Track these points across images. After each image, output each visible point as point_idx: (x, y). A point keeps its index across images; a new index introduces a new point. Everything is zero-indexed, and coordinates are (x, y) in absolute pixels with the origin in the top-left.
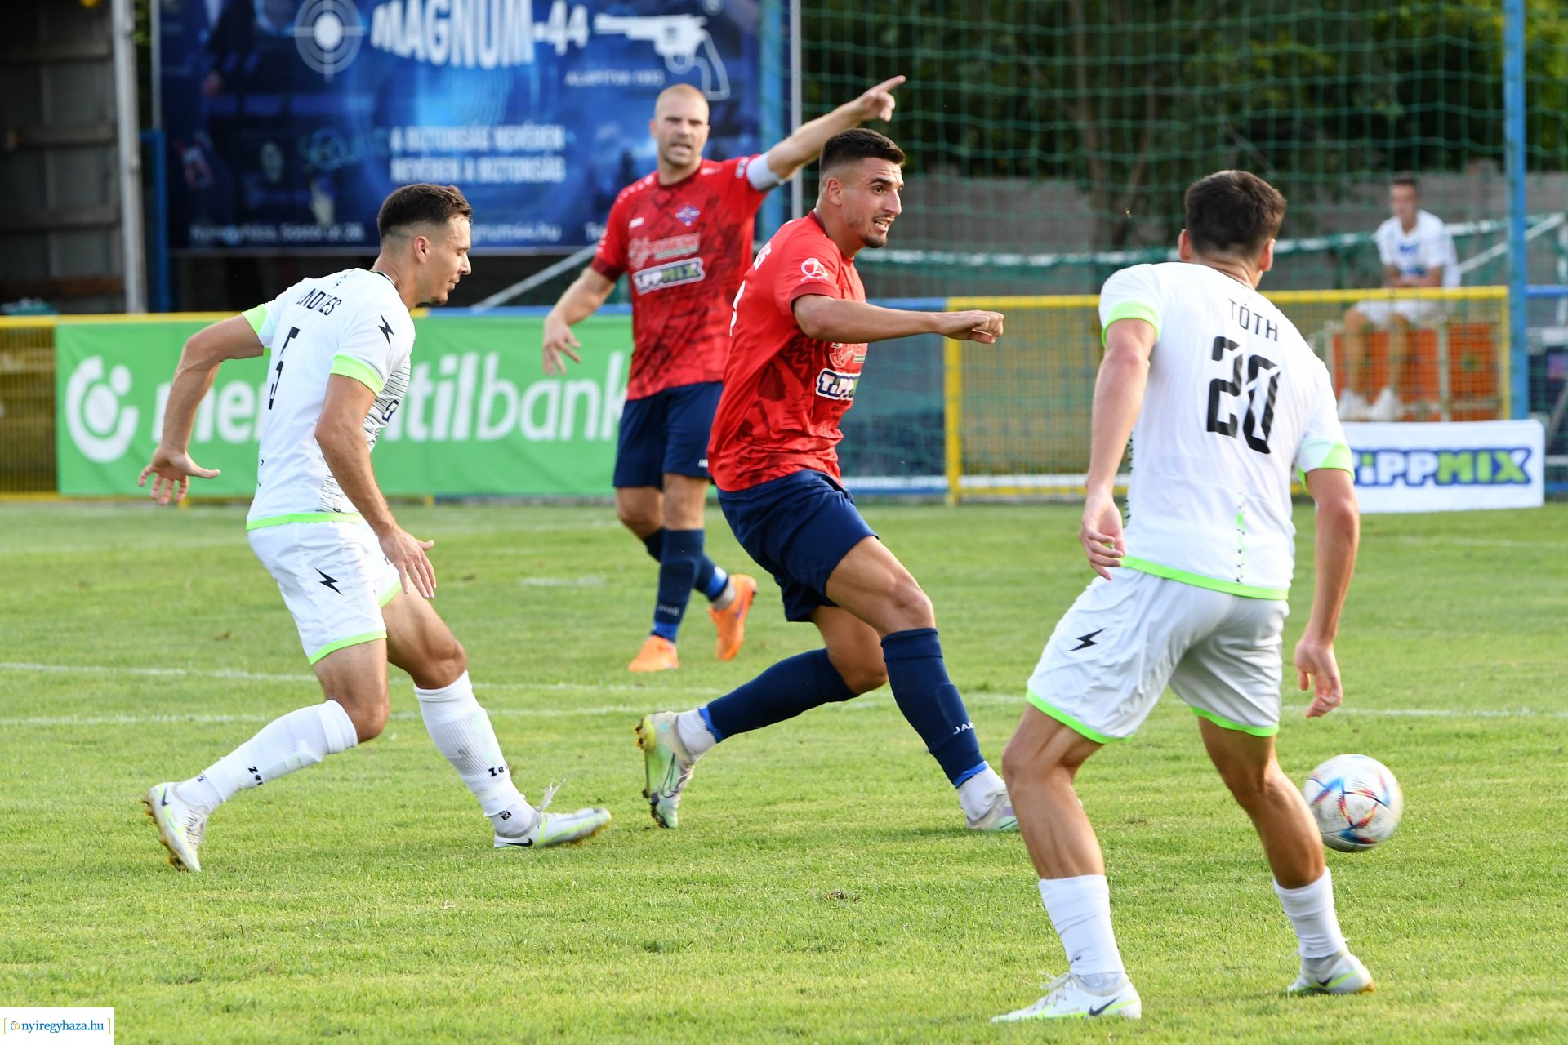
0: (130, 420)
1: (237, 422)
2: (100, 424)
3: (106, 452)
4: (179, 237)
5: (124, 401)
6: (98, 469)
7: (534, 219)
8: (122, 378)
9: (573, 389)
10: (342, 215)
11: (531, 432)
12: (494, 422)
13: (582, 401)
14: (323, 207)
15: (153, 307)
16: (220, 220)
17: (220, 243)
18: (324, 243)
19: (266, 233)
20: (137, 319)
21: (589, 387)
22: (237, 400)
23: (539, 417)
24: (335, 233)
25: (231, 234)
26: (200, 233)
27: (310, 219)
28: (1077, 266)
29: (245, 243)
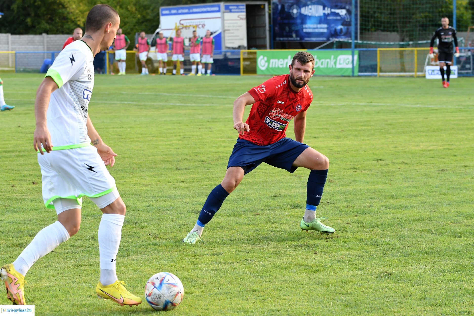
0: (267, 64)
1: (281, 65)
2: (262, 64)
3: (263, 69)
4: (274, 39)
5: (266, 62)
6: (262, 71)
7: (323, 37)
8: (266, 59)
9: (327, 60)
10: (297, 36)
11: (321, 66)
12: (316, 64)
13: (328, 62)
14: (294, 35)
15: (271, 48)
16: (280, 37)
17: (280, 40)
18: (294, 40)
19: (286, 39)
20: (268, 50)
21: (329, 60)
22: (281, 62)
23: (322, 64)
24: (296, 39)
25: (282, 39)
26: (277, 39)
27: (292, 37)
28: (397, 44)
29: (284, 40)
